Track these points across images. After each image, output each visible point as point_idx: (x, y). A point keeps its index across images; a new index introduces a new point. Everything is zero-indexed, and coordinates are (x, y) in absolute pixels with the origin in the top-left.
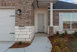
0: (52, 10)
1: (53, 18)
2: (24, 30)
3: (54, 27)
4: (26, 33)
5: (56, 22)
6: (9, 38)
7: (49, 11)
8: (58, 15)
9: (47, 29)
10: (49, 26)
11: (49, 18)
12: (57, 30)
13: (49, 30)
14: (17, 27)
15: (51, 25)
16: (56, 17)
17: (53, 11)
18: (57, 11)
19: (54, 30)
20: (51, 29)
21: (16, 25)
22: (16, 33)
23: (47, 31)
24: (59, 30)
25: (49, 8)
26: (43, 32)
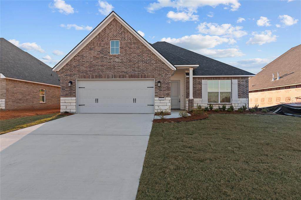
0: (191, 76)
1: (194, 87)
2: (163, 101)
3: (195, 100)
4: (165, 104)
5: (198, 94)
6: (149, 109)
7: (188, 78)
8: (200, 84)
9: (185, 103)
10: (187, 99)
11: (188, 88)
12: (199, 104)
13: (187, 105)
14: (157, 99)
15: (191, 97)
16: (198, 86)
17: (193, 78)
18: (199, 78)
19: (195, 105)
20: (191, 102)
21: (156, 96)
22: (156, 104)
23: (185, 107)
24: (202, 105)
25: (188, 74)
26: (179, 109)
